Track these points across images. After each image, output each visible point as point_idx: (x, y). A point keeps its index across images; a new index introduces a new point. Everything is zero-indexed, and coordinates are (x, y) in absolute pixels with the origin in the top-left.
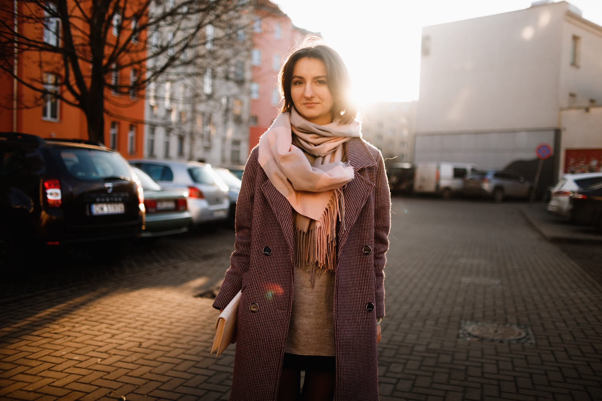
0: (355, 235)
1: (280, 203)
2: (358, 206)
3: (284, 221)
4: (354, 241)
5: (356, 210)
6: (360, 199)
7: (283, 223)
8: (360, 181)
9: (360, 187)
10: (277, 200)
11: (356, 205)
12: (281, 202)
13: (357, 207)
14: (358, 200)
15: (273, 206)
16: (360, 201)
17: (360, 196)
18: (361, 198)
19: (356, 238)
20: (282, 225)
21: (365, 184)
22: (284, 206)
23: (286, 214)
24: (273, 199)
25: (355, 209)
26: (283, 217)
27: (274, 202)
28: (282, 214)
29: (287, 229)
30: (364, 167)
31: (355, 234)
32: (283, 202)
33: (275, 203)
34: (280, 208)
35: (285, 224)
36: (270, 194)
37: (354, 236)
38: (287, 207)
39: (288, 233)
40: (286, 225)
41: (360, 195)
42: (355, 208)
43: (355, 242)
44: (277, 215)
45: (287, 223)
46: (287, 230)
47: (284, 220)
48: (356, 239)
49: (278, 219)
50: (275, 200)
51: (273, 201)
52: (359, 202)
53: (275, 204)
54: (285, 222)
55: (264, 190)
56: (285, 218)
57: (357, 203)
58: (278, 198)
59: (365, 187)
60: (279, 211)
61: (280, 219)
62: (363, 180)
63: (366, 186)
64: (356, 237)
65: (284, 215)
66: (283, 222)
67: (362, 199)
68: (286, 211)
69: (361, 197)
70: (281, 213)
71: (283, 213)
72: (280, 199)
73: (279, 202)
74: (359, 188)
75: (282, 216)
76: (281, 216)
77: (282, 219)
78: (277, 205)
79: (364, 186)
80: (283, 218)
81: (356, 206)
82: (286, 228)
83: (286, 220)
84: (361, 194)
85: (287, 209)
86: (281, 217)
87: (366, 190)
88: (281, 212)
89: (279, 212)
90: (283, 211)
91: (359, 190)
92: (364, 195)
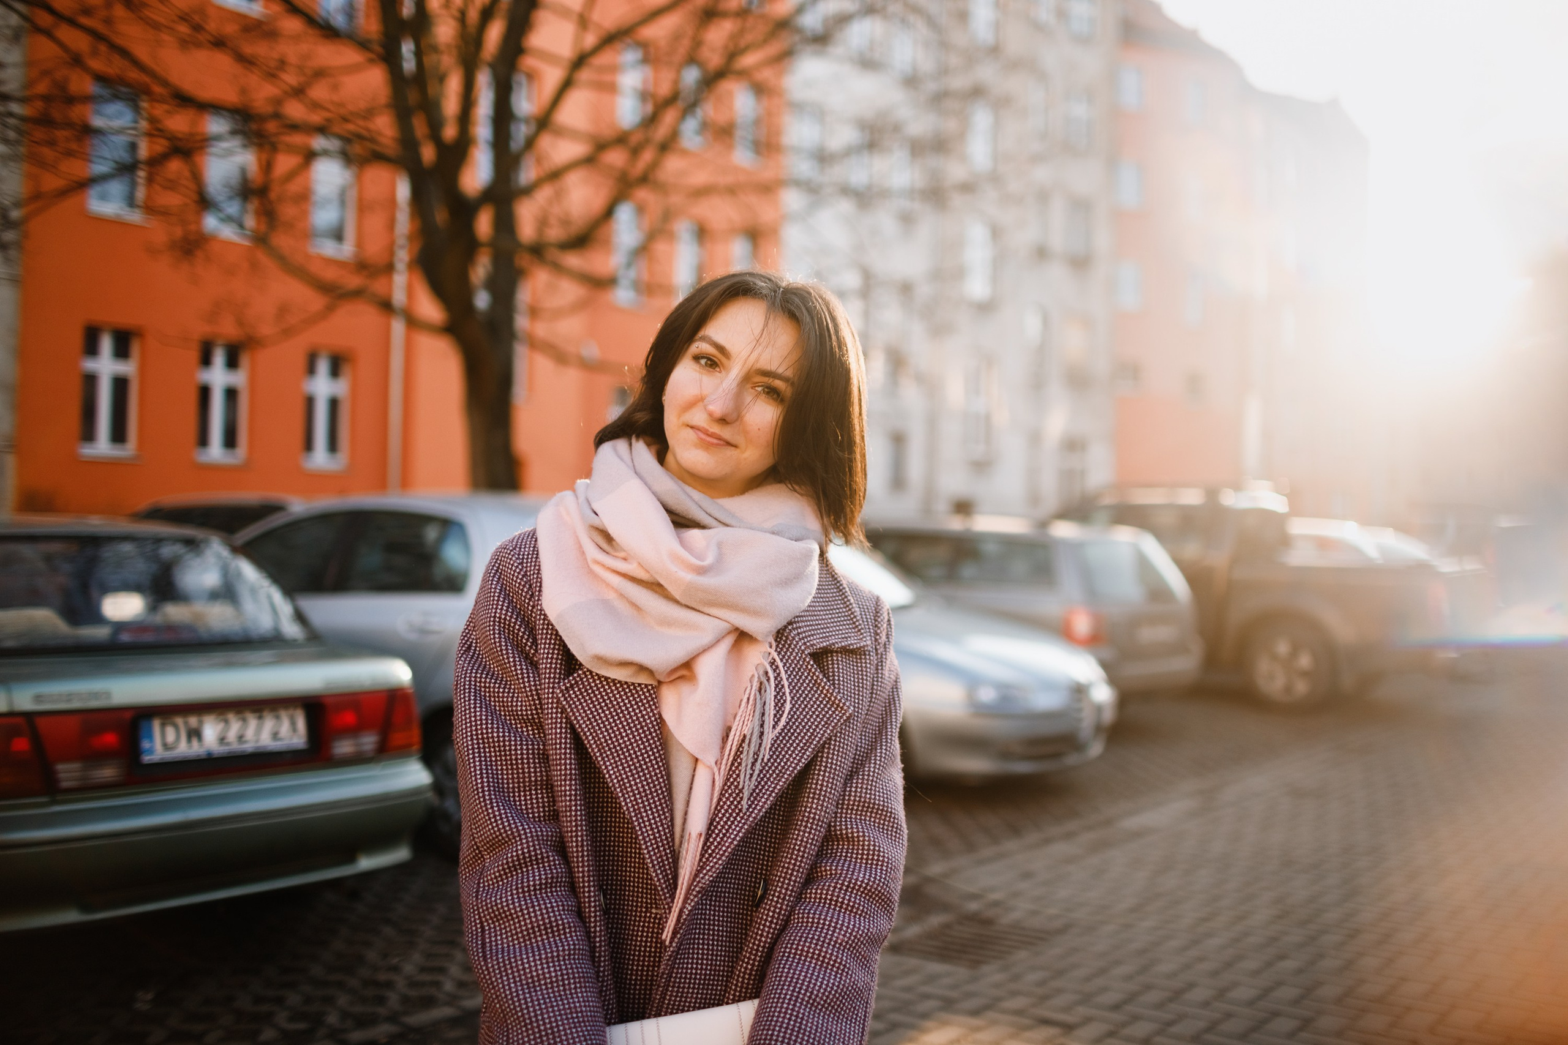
0: (765, 846)
1: (628, 751)
2: (786, 763)
3: (646, 811)
4: (758, 864)
5: (778, 775)
6: (798, 745)
7: (642, 817)
8: (812, 688)
9: (806, 706)
10: (617, 740)
11: (782, 760)
12: (633, 748)
13: (783, 767)
14: (791, 745)
15: (603, 759)
16: (796, 748)
17: (799, 734)
18: (801, 741)
19: (764, 855)
20: (639, 824)
21: (824, 699)
22: (644, 759)
23: (650, 788)
24: (604, 737)
25: (774, 771)
26: (641, 798)
27: (608, 745)
28: (638, 788)
29: (655, 838)
30: (834, 644)
31: (766, 841)
32: (638, 746)
33: (610, 749)
34: (629, 766)
35: (649, 820)
36: (594, 717)
37: (760, 849)
38: (652, 765)
39: (659, 851)
40: (650, 825)
41: (801, 731)
42: (777, 768)
43: (757, 868)
44: (621, 791)
45: (654, 818)
46: (657, 843)
47: (644, 807)
48: (763, 860)
49: (626, 804)
50: (611, 738)
51: (606, 741)
52: (793, 752)
53: (612, 753)
54: (647, 816)
55: (568, 702)
56: (648, 800)
57: (786, 752)
58: (620, 733)
59: (823, 709)
60: (627, 777)
61: (633, 806)
62: (820, 684)
63: (825, 706)
64: (765, 851)
65: (645, 791)
66: (640, 813)
67: (805, 744)
68: (651, 777)
69: (803, 737)
70: (636, 784)
71: (643, 786)
72: (627, 735)
73: (626, 746)
74: (804, 709)
75: (639, 793)
76: (634, 795)
77: (637, 804)
78: (618, 755)
79: (819, 706)
80: (643, 802)
81: (779, 764)
82: (654, 834)
83: (651, 809)
84: (804, 727)
85: (654, 770)
86: (636, 799)
87: (822, 719)
88: (634, 779)
89: (629, 782)
90: (639, 777)
91: (801, 713)
92: (812, 734)
